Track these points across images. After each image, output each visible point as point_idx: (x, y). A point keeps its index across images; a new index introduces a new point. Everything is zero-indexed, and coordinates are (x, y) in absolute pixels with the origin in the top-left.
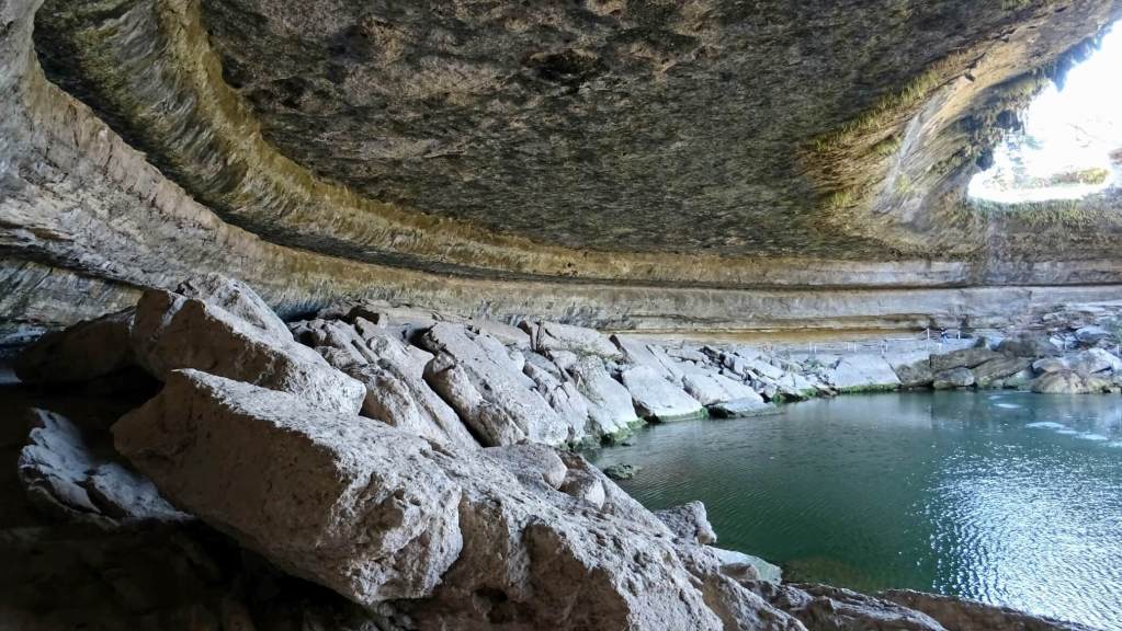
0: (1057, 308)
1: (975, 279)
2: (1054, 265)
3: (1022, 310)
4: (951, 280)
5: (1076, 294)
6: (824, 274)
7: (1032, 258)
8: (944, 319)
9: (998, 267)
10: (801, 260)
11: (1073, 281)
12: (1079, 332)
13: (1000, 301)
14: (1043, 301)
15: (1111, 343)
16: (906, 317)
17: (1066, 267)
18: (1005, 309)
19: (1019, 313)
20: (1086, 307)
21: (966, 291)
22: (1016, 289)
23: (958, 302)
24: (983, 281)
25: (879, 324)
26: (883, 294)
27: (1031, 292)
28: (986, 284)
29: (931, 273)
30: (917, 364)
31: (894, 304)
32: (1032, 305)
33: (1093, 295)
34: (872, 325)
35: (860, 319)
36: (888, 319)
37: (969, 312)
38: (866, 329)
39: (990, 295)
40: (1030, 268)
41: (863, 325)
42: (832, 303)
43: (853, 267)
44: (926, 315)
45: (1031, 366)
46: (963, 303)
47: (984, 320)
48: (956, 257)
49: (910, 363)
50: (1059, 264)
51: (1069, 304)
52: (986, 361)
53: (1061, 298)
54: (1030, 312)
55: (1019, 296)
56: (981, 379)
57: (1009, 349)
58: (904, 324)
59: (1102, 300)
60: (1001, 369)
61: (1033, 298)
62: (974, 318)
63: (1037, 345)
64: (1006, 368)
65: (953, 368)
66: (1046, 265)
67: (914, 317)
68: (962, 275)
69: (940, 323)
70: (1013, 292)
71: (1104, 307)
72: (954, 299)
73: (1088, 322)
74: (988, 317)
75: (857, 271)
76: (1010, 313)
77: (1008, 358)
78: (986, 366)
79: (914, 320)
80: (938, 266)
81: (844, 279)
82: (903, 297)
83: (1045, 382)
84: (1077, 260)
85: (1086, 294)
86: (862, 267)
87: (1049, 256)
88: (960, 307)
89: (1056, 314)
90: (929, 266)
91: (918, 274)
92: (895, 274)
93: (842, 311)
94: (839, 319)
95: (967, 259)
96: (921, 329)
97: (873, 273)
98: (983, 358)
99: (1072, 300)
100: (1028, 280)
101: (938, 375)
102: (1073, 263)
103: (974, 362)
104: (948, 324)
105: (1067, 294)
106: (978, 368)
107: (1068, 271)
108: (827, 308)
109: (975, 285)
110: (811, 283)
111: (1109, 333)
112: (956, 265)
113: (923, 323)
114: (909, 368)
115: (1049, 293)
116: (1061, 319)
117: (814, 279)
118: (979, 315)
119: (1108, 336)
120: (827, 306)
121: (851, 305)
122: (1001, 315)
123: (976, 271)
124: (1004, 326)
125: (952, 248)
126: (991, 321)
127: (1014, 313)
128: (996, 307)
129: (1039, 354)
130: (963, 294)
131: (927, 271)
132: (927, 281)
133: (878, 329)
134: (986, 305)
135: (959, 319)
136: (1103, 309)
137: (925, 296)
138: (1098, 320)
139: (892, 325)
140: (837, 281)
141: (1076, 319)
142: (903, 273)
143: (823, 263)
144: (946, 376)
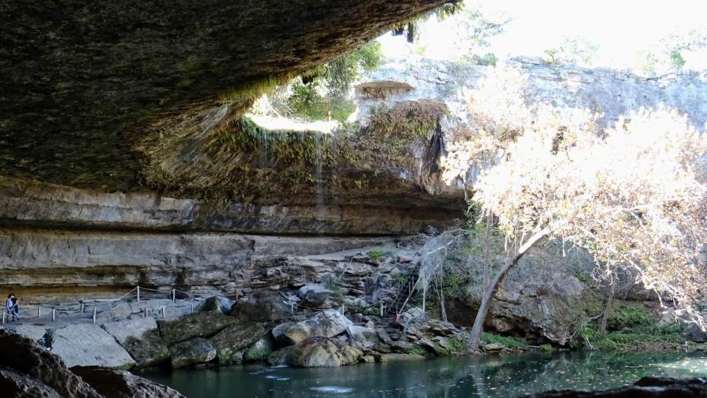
0: (279, 261)
1: (202, 222)
2: (279, 210)
3: (244, 263)
4: (176, 222)
5: (296, 246)
6: (40, 204)
7: (261, 200)
8: (158, 273)
9: (228, 209)
10: (18, 181)
11: (294, 229)
12: (304, 290)
13: (221, 252)
14: (266, 252)
15: (336, 304)
16: (113, 270)
17: (289, 213)
18: (226, 261)
19: (241, 267)
20: (307, 260)
21: (187, 237)
22: (238, 237)
23: (177, 252)
24: (208, 227)
25: (80, 280)
26: (95, 237)
27: (253, 242)
28: (209, 230)
29: (159, 211)
30: (147, 335)
31: (105, 252)
32: (255, 257)
33: (310, 247)
34: (71, 280)
35: (59, 271)
36: (90, 273)
37: (188, 264)
38: (61, 286)
39: (211, 244)
40: (257, 212)
41: (59, 281)
42: (31, 248)
43: (77, 196)
44: (138, 267)
45: (270, 332)
46: (182, 253)
47: (203, 276)
48: (189, 193)
49: (138, 334)
50: (285, 210)
51: (290, 257)
52: (223, 328)
53: (282, 250)
54: (253, 265)
55: (241, 246)
56: (223, 352)
57: (244, 312)
58: (109, 280)
59: (318, 254)
60: (242, 338)
61: (257, 249)
62: (191, 273)
63: (272, 307)
64: (247, 336)
65: (189, 339)
66: (272, 210)
67: (123, 269)
68: (189, 216)
69: (153, 279)
70: (235, 241)
71: (322, 261)
72: (173, 246)
73: (310, 279)
74: (207, 271)
75: (80, 203)
76: (232, 267)
77: (245, 325)
78: (223, 334)
79: (122, 275)
80: (168, 202)
81: (63, 213)
82: (121, 242)
83: (305, 353)
84: (300, 205)
85: (304, 245)
86: (88, 198)
87: (276, 199)
88: (178, 257)
89: (279, 268)
90: (158, 202)
91: (145, 212)
92: (120, 210)
93: (41, 261)
94: (31, 272)
95: (199, 195)
96: (128, 287)
97: (97, 206)
98: (218, 325)
99: (291, 253)
100: (251, 227)
101: (174, 350)
102: (297, 208)
103: (209, 330)
104: (162, 279)
105: (288, 245)
106: (216, 338)
107: (290, 218)
108: (23, 255)
109: (199, 230)
110: (20, 217)
111: (332, 292)
112: (186, 204)
113: (132, 279)
114: (139, 341)
115: (273, 243)
116: (284, 275)
117: (24, 213)
118: (198, 268)
119: (332, 295)
120: (24, 252)
121: (54, 251)
122: (222, 269)
123: (205, 213)
124: (223, 282)
125: (191, 180)
126: (210, 276)
127: (236, 267)
128: (216, 259)
129: (274, 317)
130: (183, 242)
131: (155, 209)
132: (152, 222)
133: (76, 285)
134: (207, 256)
135: (174, 274)
136: (322, 264)
137: (142, 242)
138: (320, 276)
139: (94, 282)
140: (54, 216)
141: (299, 275)
142: (130, 209)
143: (44, 188)
144: (184, 351)
